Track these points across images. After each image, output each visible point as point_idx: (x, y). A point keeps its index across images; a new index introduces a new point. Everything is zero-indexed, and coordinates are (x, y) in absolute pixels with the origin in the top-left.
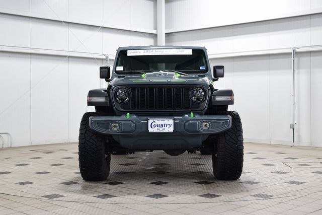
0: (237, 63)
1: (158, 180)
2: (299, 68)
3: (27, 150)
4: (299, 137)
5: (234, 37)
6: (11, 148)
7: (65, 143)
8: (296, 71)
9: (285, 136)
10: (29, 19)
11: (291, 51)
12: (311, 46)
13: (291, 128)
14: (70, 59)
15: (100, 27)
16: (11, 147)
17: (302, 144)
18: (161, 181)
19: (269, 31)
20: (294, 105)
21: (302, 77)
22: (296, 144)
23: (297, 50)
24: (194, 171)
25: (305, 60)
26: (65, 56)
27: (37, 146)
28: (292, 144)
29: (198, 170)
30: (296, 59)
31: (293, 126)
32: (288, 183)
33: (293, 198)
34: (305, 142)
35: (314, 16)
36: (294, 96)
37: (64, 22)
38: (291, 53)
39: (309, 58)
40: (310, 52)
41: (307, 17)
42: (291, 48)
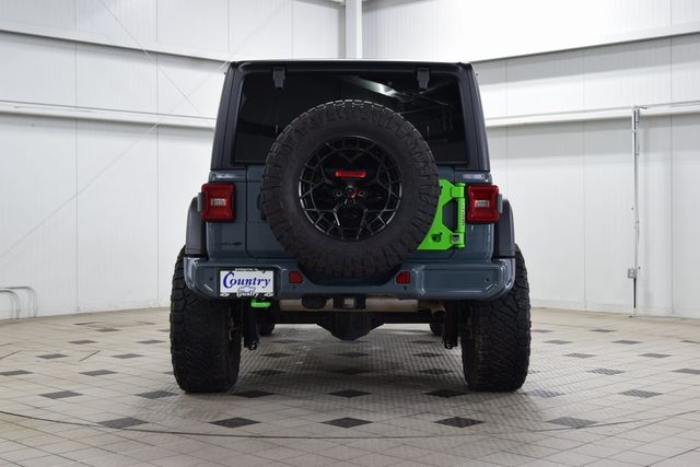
0: (515, 140)
1: (347, 388)
2: (646, 150)
3: (70, 324)
4: (648, 296)
5: (509, 84)
6: (35, 319)
7: (150, 308)
8: (640, 157)
9: (615, 295)
10: (73, 46)
11: (630, 113)
12: (672, 104)
13: (629, 277)
14: (160, 130)
15: (223, 62)
16: (35, 317)
17: (654, 312)
18: (353, 388)
19: (583, 71)
20: (637, 228)
21: (654, 169)
22: (640, 311)
23: (643, 112)
24: (422, 369)
25: (659, 133)
26: (151, 125)
27: (90, 314)
28: (631, 311)
29: (431, 367)
30: (640, 132)
31: (635, 272)
32: (625, 393)
33: (633, 425)
34: (659, 306)
35: (678, 40)
36: (636, 208)
37: (149, 52)
38: (630, 118)
39: (668, 129)
40: (671, 116)
41: (665, 41)
42: (629, 108)
